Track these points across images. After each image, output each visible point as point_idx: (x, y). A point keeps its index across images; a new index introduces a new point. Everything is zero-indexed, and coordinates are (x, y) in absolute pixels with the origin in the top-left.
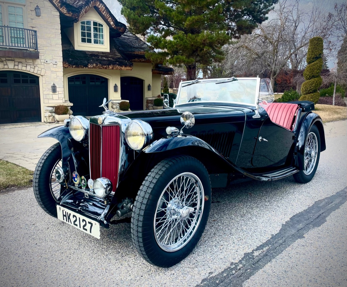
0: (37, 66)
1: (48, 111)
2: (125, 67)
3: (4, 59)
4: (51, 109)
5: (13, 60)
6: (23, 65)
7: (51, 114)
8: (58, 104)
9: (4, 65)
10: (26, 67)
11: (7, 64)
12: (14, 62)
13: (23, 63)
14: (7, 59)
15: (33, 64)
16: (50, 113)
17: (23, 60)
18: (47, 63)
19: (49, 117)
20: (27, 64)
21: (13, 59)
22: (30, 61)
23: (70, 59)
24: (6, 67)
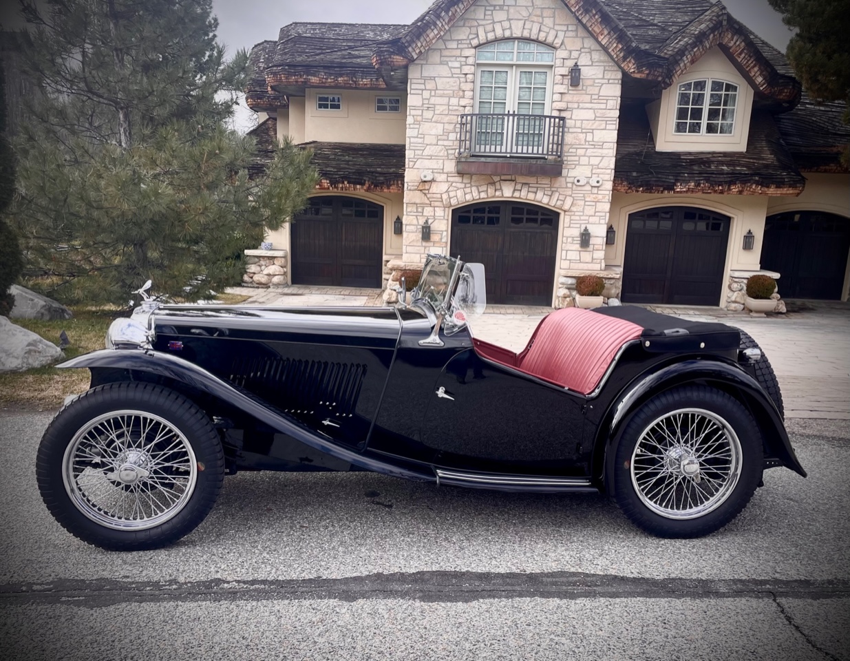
0: (557, 191)
1: (565, 286)
2: (776, 187)
3: (496, 179)
4: (570, 281)
5: (513, 181)
6: (530, 189)
7: (568, 293)
8: (588, 272)
9: (495, 191)
10: (536, 193)
11: (501, 189)
12: (513, 183)
13: (531, 185)
14: (503, 178)
15: (551, 187)
16: (567, 290)
17: (532, 180)
18: (578, 184)
19: (565, 298)
20: (537, 188)
21: (513, 178)
22: (546, 181)
23: (634, 174)
24: (498, 193)
